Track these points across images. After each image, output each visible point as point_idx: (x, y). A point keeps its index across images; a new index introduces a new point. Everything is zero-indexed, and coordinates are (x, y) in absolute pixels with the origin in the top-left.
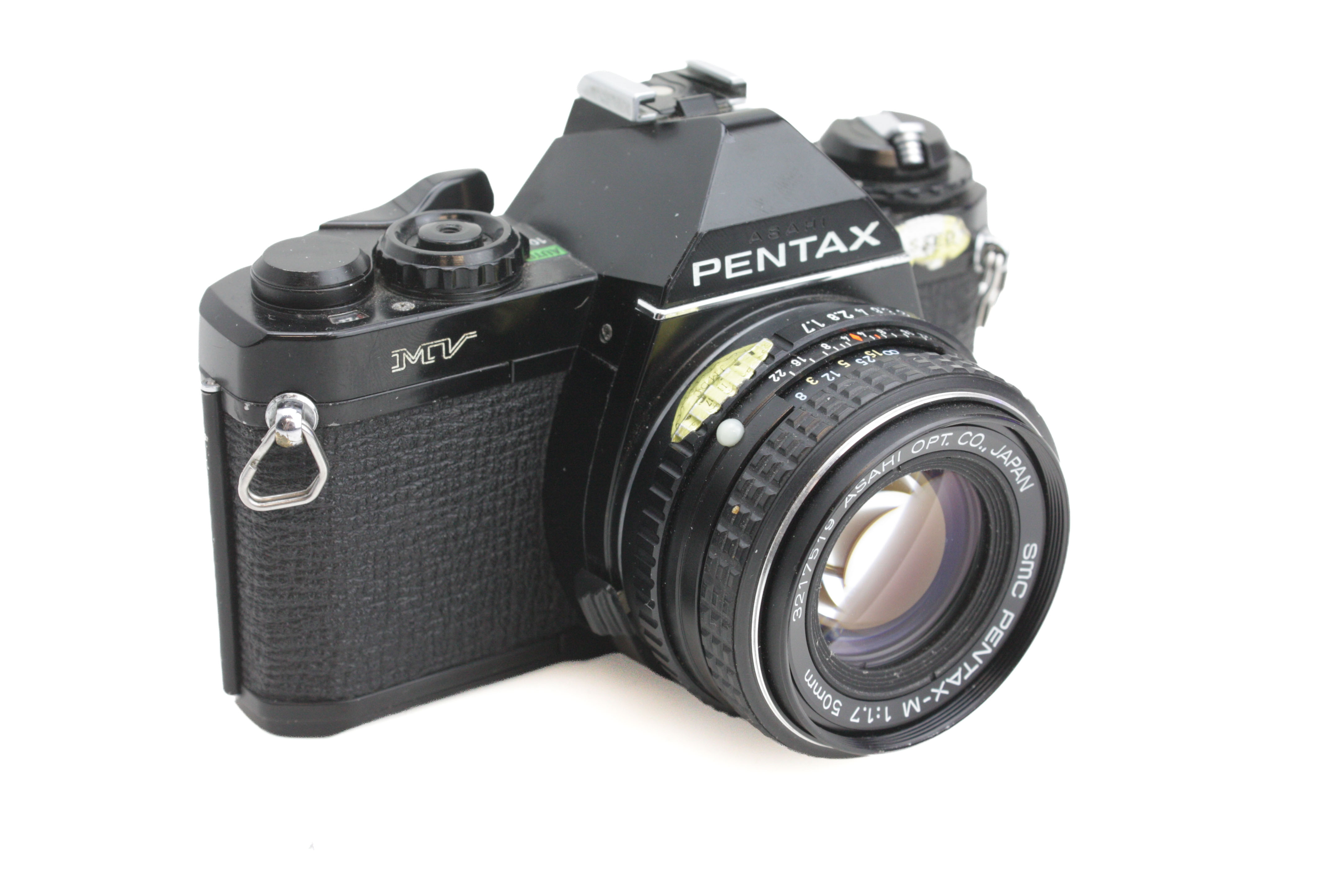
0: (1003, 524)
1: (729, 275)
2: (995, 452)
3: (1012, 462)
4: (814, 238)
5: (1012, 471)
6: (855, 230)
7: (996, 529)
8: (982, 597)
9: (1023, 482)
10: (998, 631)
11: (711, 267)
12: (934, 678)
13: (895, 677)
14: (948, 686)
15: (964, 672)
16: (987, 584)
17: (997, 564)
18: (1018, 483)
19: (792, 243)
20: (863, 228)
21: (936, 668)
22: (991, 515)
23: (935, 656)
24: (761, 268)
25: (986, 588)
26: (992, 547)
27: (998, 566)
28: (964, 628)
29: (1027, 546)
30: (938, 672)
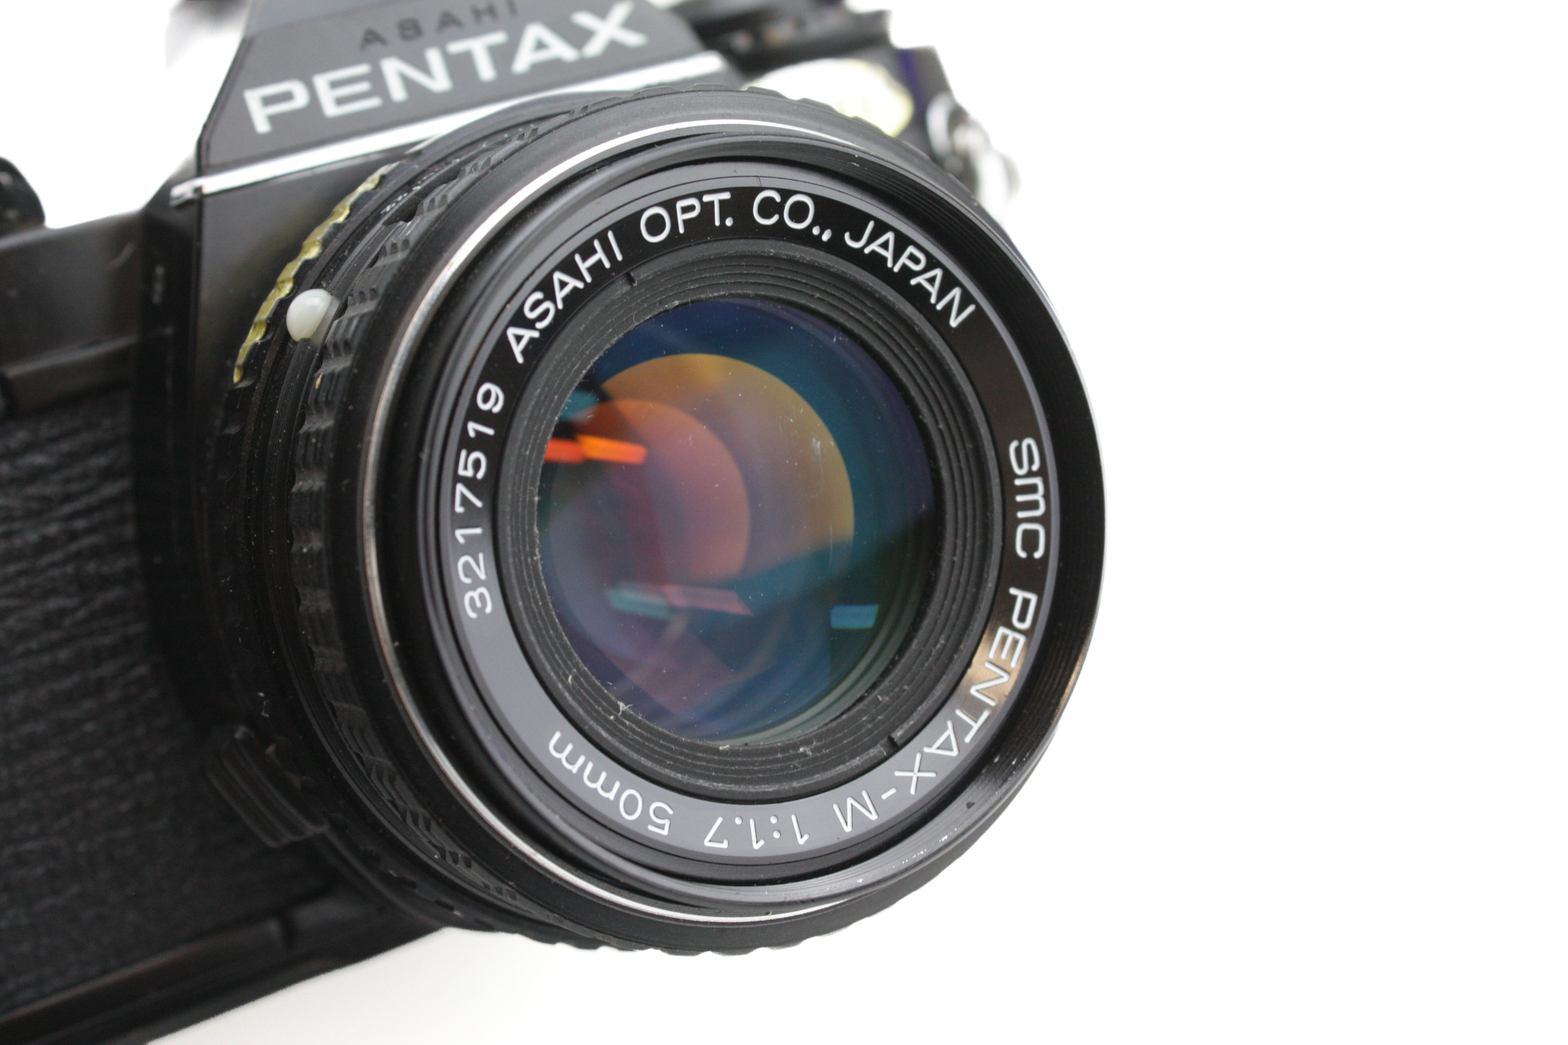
0: (945, 407)
1: (331, 110)
2: (856, 237)
3: (904, 260)
4: (498, 38)
5: (913, 282)
6: (584, 19)
7: (937, 423)
8: (956, 572)
9: (951, 303)
10: (1011, 635)
11: (287, 96)
12: (895, 747)
13: (804, 755)
14: (928, 763)
15: (961, 729)
16: (959, 542)
17: (964, 496)
18: (939, 307)
19: (455, 47)
20: (602, 13)
21: (894, 728)
22: (914, 392)
23: (887, 706)
24: (398, 93)
25: (959, 551)
26: (942, 462)
27: (969, 500)
28: (937, 642)
29: (1014, 445)
30: (898, 734)
